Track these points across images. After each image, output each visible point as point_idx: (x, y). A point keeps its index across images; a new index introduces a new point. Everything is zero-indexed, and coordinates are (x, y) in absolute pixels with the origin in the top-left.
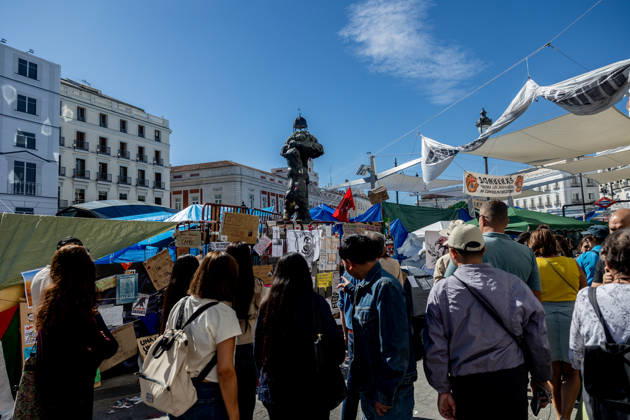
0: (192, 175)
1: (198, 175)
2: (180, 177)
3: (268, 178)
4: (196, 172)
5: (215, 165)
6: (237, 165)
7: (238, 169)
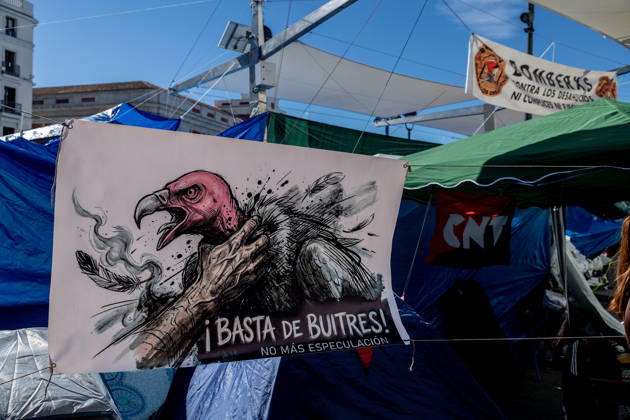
0: (84, 100)
1: (93, 99)
2: (66, 101)
3: (204, 113)
4: (90, 96)
5: (120, 87)
6: (153, 88)
7: (154, 95)
